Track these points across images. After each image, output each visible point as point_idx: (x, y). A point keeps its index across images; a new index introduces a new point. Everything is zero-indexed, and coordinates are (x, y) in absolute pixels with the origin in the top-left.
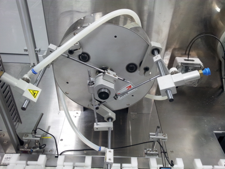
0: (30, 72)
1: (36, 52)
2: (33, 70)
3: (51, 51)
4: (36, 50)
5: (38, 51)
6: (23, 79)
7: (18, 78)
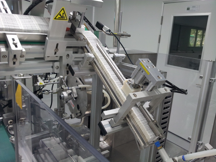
0: (181, 157)
1: (198, 144)
2: (184, 157)
3: (206, 149)
4: (198, 142)
5: (199, 144)
6: (173, 159)
7: (170, 157)
